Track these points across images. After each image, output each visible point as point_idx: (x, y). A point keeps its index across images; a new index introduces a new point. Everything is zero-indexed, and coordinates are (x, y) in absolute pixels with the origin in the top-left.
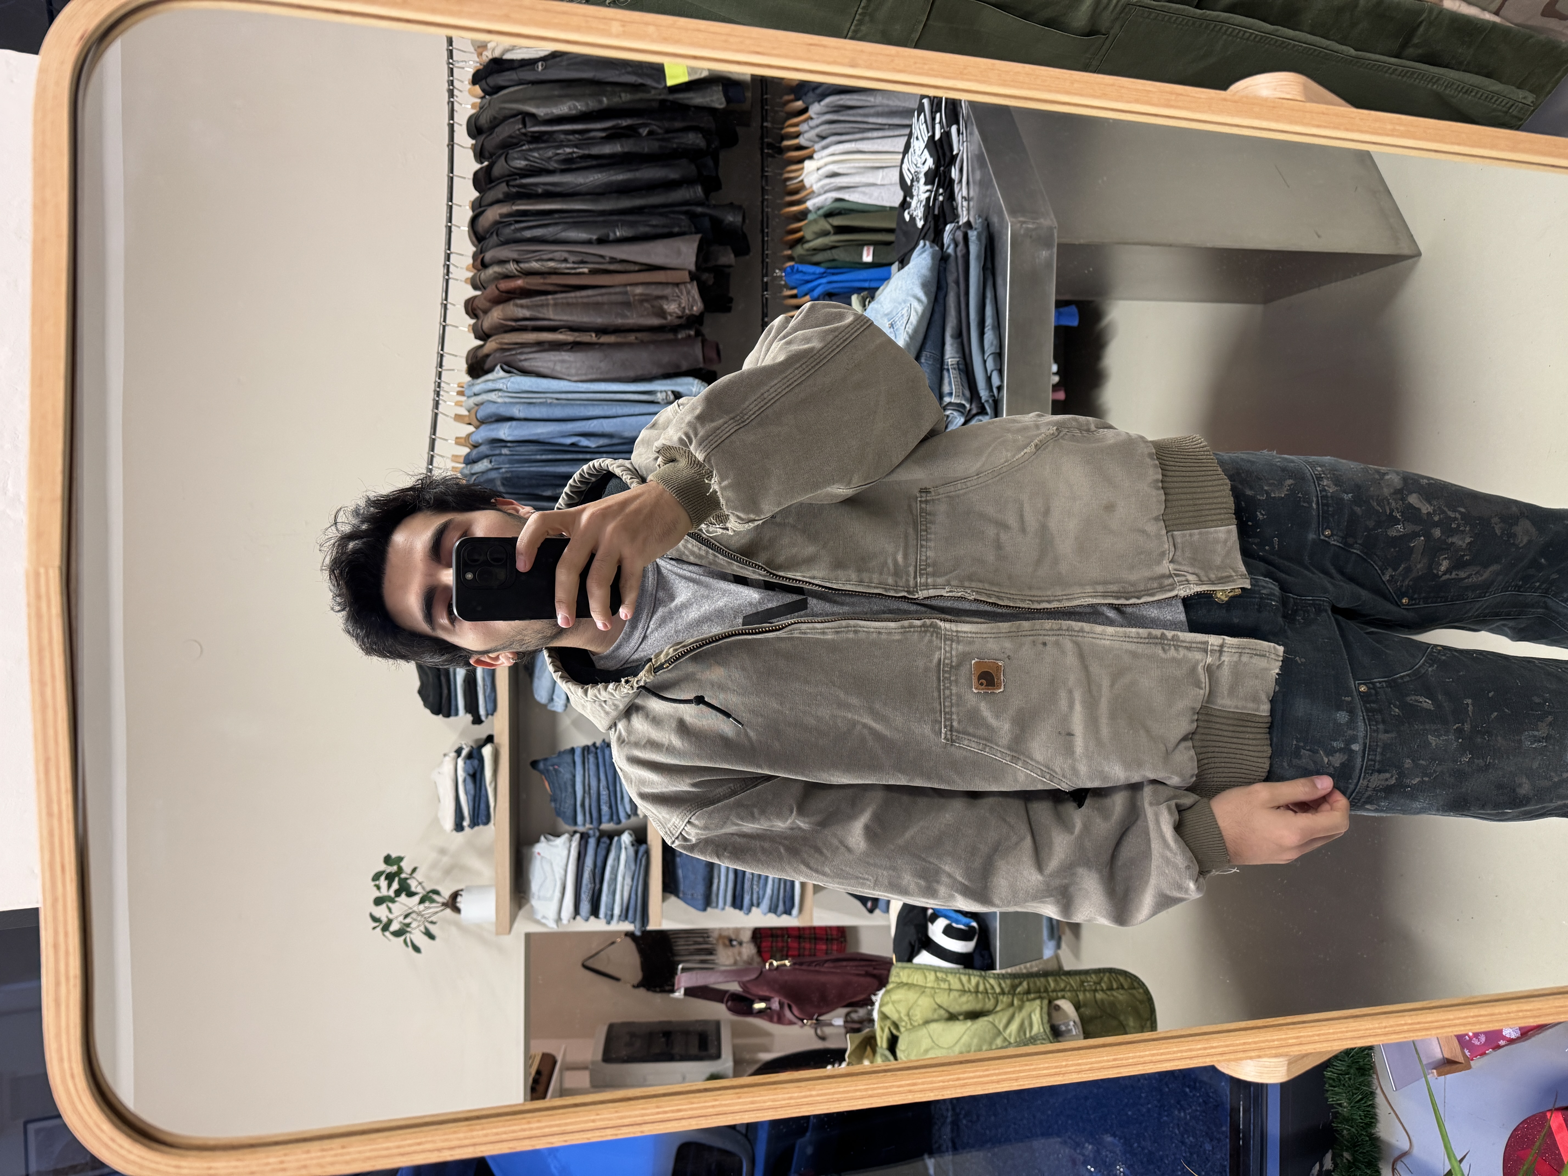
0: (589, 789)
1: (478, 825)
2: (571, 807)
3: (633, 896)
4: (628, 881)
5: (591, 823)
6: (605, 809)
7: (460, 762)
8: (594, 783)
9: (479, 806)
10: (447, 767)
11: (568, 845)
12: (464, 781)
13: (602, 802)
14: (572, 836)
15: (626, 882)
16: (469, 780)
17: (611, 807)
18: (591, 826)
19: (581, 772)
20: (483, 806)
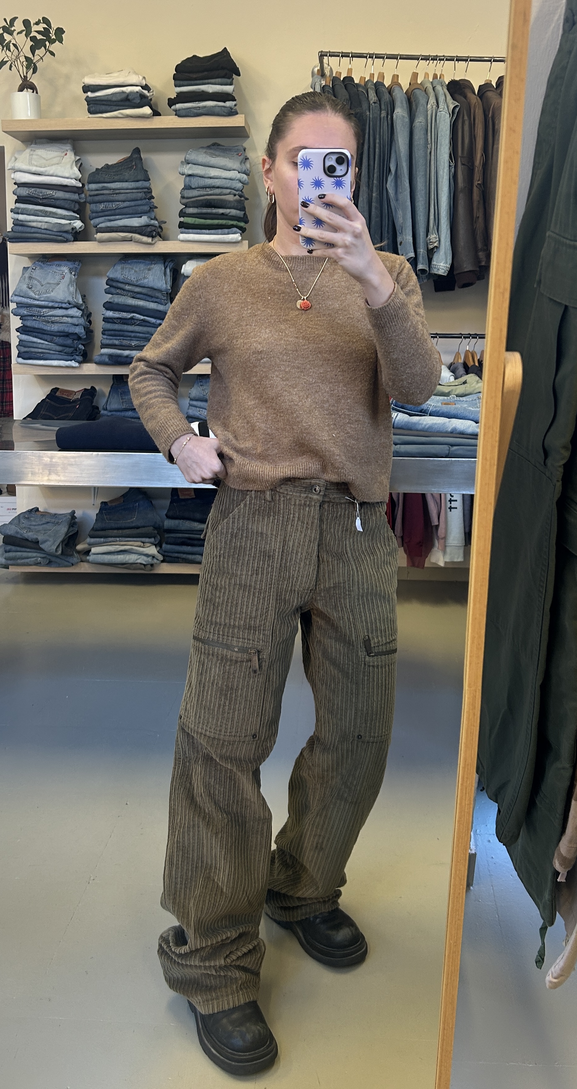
0: (116, 194)
1: (88, 105)
2: (102, 179)
3: (33, 230)
4: (44, 226)
5: (90, 196)
6: (102, 206)
7: (138, 89)
8: (121, 197)
9: (103, 105)
10: (134, 79)
11: (73, 177)
12: (123, 92)
13: (107, 203)
14: (80, 181)
15: (43, 223)
16: (124, 96)
17: (103, 211)
18: (88, 195)
19: (130, 187)
20: (103, 108)
